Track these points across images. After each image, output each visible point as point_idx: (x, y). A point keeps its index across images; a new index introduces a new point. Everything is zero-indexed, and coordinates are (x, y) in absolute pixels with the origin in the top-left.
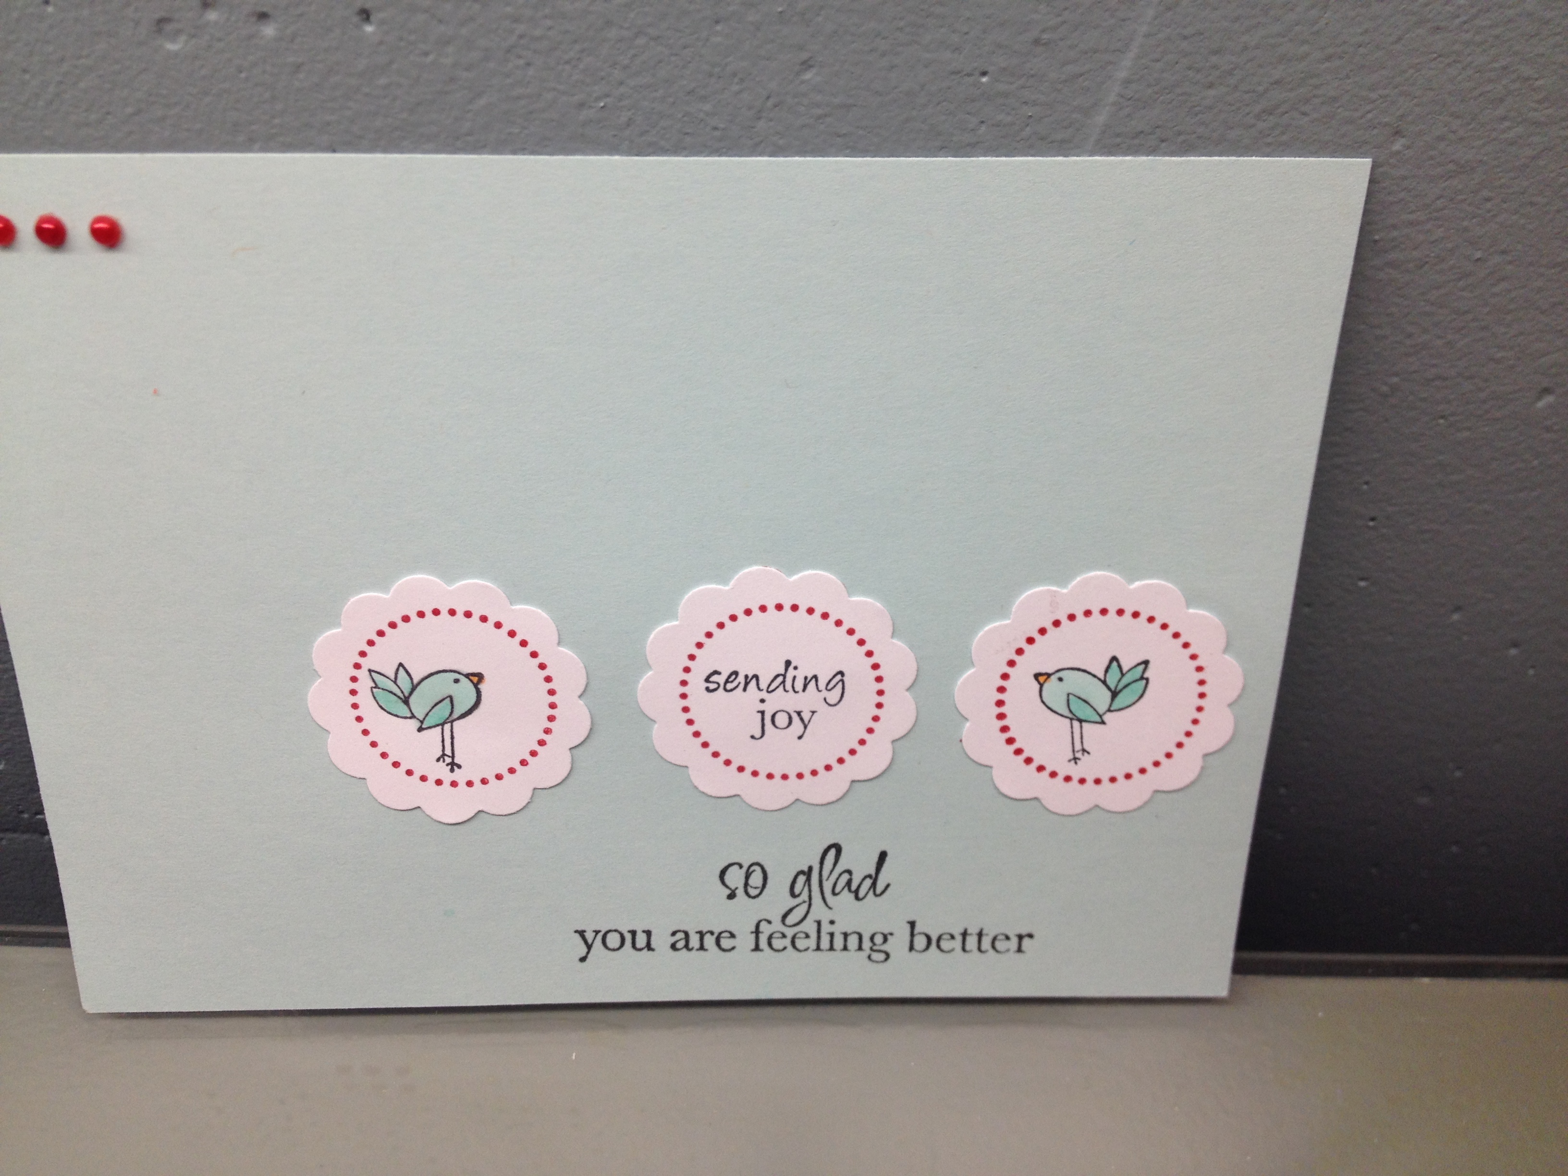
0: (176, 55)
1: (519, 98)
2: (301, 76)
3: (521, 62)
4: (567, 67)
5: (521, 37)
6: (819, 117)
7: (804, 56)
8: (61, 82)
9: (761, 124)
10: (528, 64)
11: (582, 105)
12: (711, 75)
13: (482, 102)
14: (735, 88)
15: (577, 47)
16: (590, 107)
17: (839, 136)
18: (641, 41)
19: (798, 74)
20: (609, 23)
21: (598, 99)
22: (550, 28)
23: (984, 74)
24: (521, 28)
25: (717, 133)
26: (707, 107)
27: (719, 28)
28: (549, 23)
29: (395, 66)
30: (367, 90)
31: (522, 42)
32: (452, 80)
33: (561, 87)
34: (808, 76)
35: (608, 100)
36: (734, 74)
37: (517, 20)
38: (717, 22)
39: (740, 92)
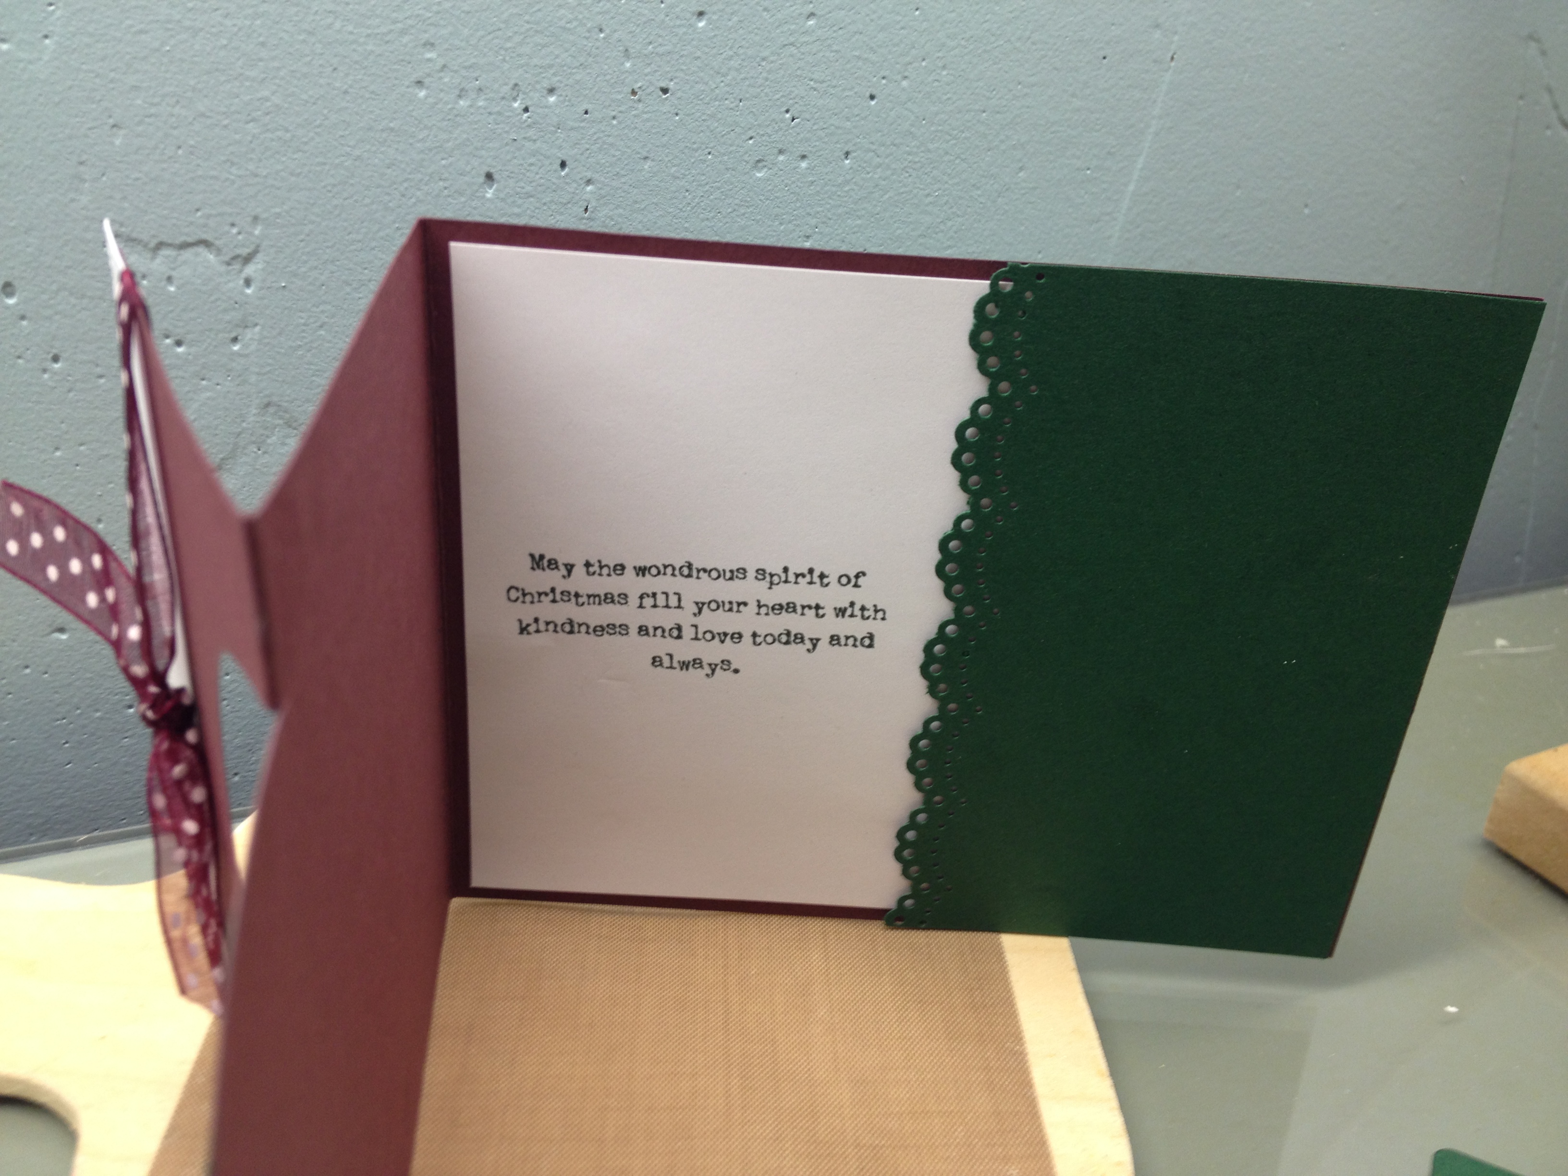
0: (760, 179)
1: (902, 193)
2: (812, 188)
3: (907, 175)
4: (926, 176)
5: (910, 162)
6: (1024, 194)
7: (1020, 165)
8: (702, 196)
9: (1000, 199)
10: (910, 176)
11: (928, 195)
12: (983, 176)
13: (887, 196)
14: (992, 182)
15: (932, 166)
16: (932, 196)
17: (1030, 203)
18: (957, 161)
19: (1017, 173)
20: (947, 153)
21: (936, 191)
22: (922, 157)
23: (1088, 169)
24: (910, 158)
25: (981, 206)
26: (979, 192)
27: (989, 153)
28: (922, 154)
29: (854, 180)
30: (839, 193)
31: (910, 165)
32: (877, 185)
33: (922, 187)
34: (1021, 174)
35: (940, 192)
36: (992, 175)
37: (909, 154)
38: (989, 150)
39: (993, 184)
